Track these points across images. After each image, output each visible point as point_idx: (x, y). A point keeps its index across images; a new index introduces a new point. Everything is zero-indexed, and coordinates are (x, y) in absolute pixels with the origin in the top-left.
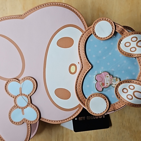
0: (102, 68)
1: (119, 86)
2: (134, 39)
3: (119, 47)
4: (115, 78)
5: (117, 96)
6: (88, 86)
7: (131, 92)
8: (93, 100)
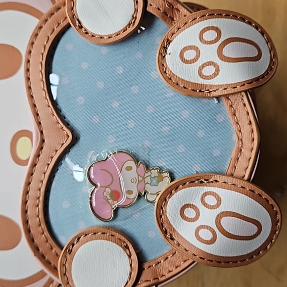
0: (111, 139)
1: (169, 198)
2: (210, 35)
3: (162, 65)
4: (155, 173)
5: (165, 232)
6: (66, 204)
7: (208, 217)
8: (82, 252)
